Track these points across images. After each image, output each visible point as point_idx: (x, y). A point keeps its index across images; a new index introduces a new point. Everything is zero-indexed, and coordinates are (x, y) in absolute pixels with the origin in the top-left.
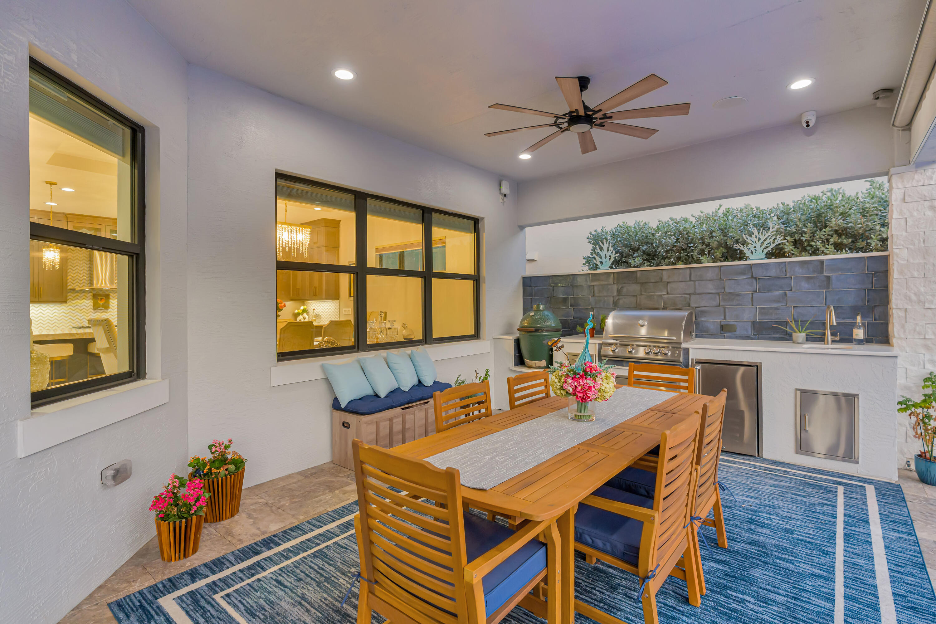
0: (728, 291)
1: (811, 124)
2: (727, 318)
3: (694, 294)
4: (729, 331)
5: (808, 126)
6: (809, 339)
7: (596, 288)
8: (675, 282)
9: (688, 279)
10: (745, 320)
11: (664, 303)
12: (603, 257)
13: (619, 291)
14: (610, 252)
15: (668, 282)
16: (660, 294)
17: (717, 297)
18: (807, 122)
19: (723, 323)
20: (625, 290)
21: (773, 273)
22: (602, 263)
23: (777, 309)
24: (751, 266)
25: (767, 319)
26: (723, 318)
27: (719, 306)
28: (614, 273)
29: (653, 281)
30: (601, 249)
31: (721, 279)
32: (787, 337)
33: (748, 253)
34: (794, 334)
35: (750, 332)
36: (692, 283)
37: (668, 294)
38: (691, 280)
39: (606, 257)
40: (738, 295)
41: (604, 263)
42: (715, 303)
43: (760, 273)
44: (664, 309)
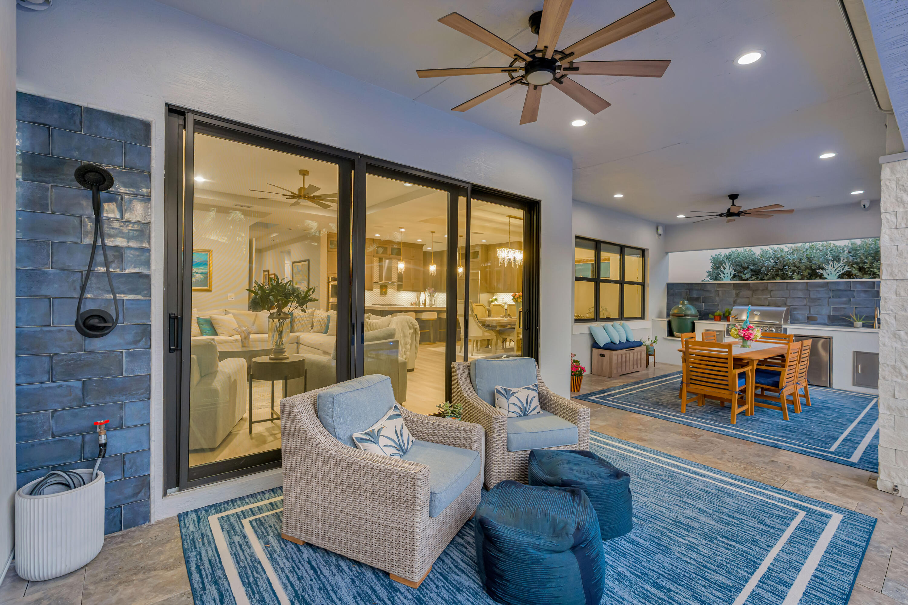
0: (812, 296)
1: (866, 206)
2: (812, 312)
3: (788, 298)
4: (813, 320)
5: (864, 207)
6: (864, 326)
7: (720, 292)
8: (776, 290)
9: (785, 289)
10: (823, 314)
11: (768, 303)
12: (726, 273)
13: (737, 295)
14: (730, 270)
15: (771, 290)
16: (765, 297)
17: (805, 300)
18: (864, 205)
19: (808, 316)
20: (741, 294)
21: (842, 287)
22: (724, 277)
23: (844, 308)
24: (828, 283)
25: (837, 314)
26: (808, 312)
27: (806, 305)
28: (734, 284)
29: (761, 289)
30: (725, 268)
31: (807, 290)
32: (851, 324)
33: (825, 275)
34: (855, 323)
35: (826, 321)
36: (788, 291)
37: (771, 297)
38: (787, 290)
39: (727, 274)
40: (819, 299)
41: (726, 277)
42: (804, 303)
43: (834, 287)
44: (768, 306)
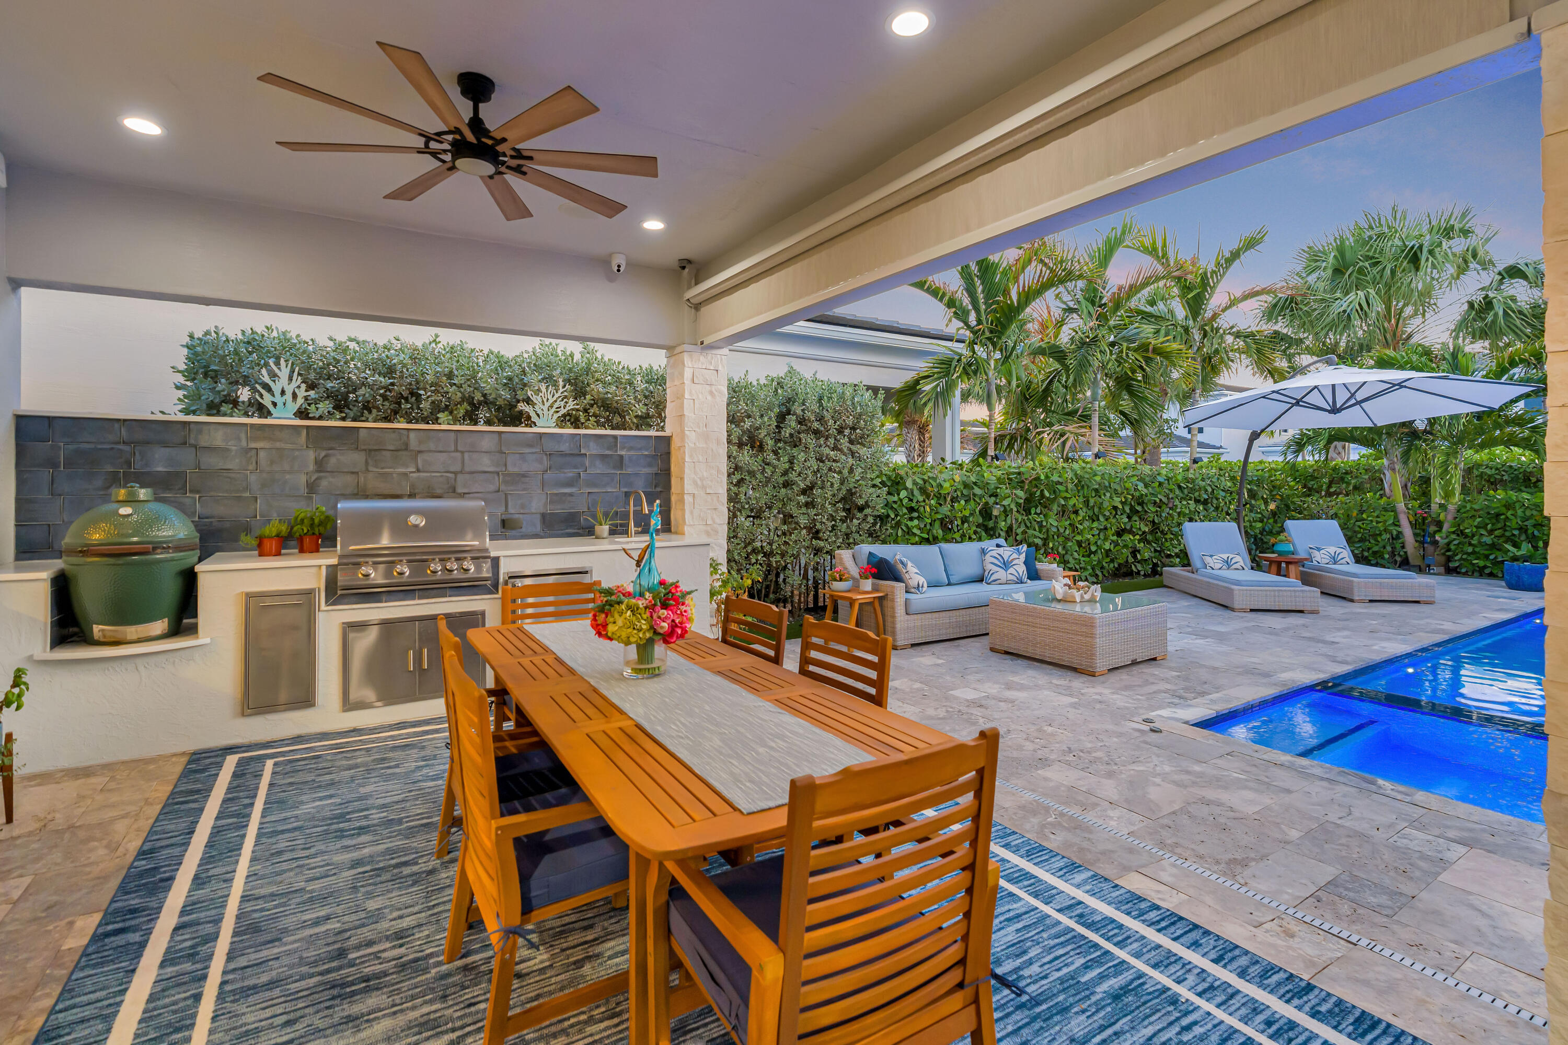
0: (511, 469)
1: (622, 269)
2: (511, 510)
3: (461, 472)
4: (513, 529)
5: (619, 271)
6: (612, 532)
7: (262, 454)
8: (430, 451)
9: (453, 448)
10: (533, 511)
11: (412, 486)
12: (277, 392)
13: (320, 465)
14: (294, 384)
15: (420, 452)
16: (402, 470)
17: (496, 477)
18: (619, 266)
19: (504, 517)
20: (333, 461)
21: (565, 447)
22: (275, 404)
23: (571, 495)
24: (541, 435)
25: (559, 509)
26: (504, 509)
27: (498, 491)
28: (308, 427)
29: (392, 448)
30: (273, 375)
31: (501, 452)
32: (589, 531)
33: (534, 418)
34: (597, 528)
35: (538, 528)
36: (458, 454)
37: (418, 471)
38: (456, 451)
39: (283, 394)
40: (524, 476)
41: (280, 405)
42: (492, 488)
43: (550, 446)
44: (412, 496)
